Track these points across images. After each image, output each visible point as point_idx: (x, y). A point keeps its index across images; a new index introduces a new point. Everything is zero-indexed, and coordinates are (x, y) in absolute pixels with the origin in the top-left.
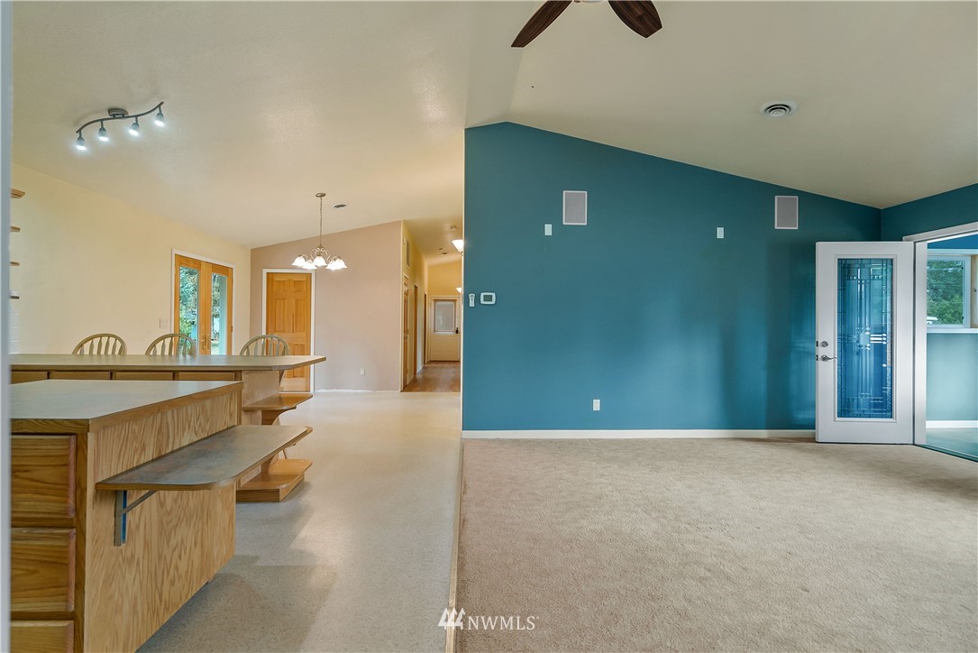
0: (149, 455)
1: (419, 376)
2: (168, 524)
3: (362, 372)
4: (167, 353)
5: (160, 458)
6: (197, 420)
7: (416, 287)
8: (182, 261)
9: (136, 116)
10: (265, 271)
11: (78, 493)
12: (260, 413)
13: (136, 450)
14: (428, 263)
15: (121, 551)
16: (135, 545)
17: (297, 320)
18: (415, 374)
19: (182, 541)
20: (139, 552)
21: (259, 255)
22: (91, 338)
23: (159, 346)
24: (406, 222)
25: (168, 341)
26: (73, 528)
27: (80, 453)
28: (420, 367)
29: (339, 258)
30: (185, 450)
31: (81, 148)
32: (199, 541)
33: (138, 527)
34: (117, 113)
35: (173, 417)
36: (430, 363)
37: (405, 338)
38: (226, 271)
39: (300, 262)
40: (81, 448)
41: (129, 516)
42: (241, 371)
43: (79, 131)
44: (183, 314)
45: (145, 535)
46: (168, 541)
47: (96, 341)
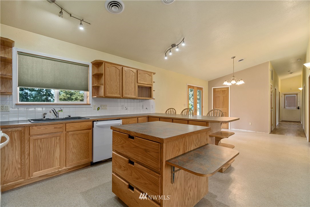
0: (181, 153)
1: (277, 127)
2: (187, 178)
3: (250, 124)
4: (186, 114)
5: (184, 154)
6: (196, 141)
7: (275, 89)
8: (189, 87)
9: (178, 45)
10: (213, 88)
11: (161, 163)
12: (214, 137)
13: (177, 150)
14: (280, 79)
15: (173, 185)
16: (177, 184)
17: (223, 104)
18: (275, 126)
19: (191, 184)
20: (178, 187)
21: (211, 83)
22: (169, 109)
23: (184, 112)
24: (271, 62)
25: (186, 110)
26: (160, 174)
27: (161, 149)
28: (277, 123)
29: (241, 80)
30: (192, 152)
31: (166, 58)
32: (197, 185)
33: (178, 178)
34: (173, 46)
35: (188, 139)
36: (282, 121)
37: (271, 111)
38: (201, 89)
39: (226, 83)
40: (162, 148)
41: (175, 174)
42: (208, 122)
43: (166, 54)
44: (190, 102)
45: (180, 181)
46: (187, 184)
47: (170, 110)
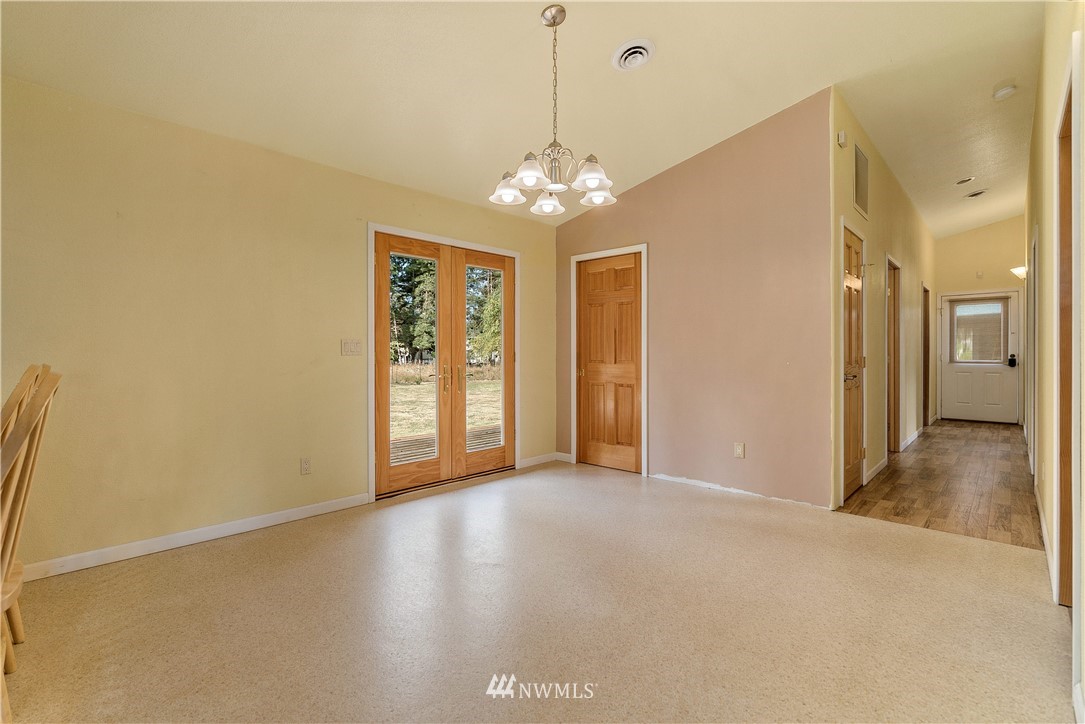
3: (739, 451)
8: (394, 242)
10: (574, 260)
17: (621, 341)
36: (940, 423)
38: (504, 263)
